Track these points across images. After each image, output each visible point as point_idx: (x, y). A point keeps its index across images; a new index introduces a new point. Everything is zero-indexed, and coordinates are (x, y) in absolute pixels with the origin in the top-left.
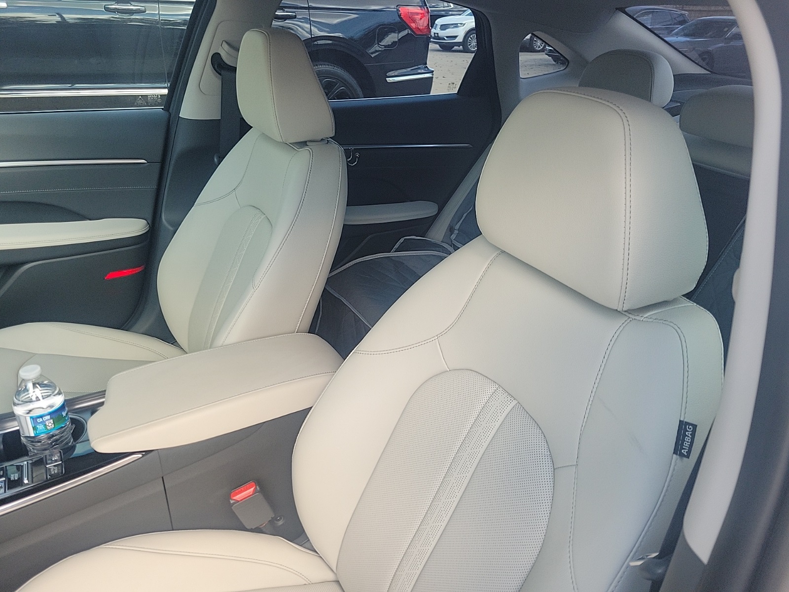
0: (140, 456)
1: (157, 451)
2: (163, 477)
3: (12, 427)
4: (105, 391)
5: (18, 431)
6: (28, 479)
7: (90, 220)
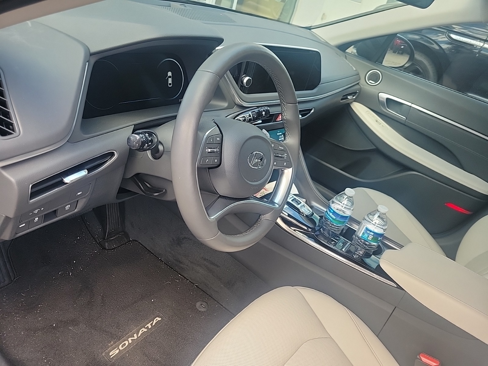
0: (396, 286)
1: (405, 292)
2: (396, 307)
3: (355, 227)
4: (404, 246)
5: (356, 231)
6: (345, 249)
7: (464, 170)
